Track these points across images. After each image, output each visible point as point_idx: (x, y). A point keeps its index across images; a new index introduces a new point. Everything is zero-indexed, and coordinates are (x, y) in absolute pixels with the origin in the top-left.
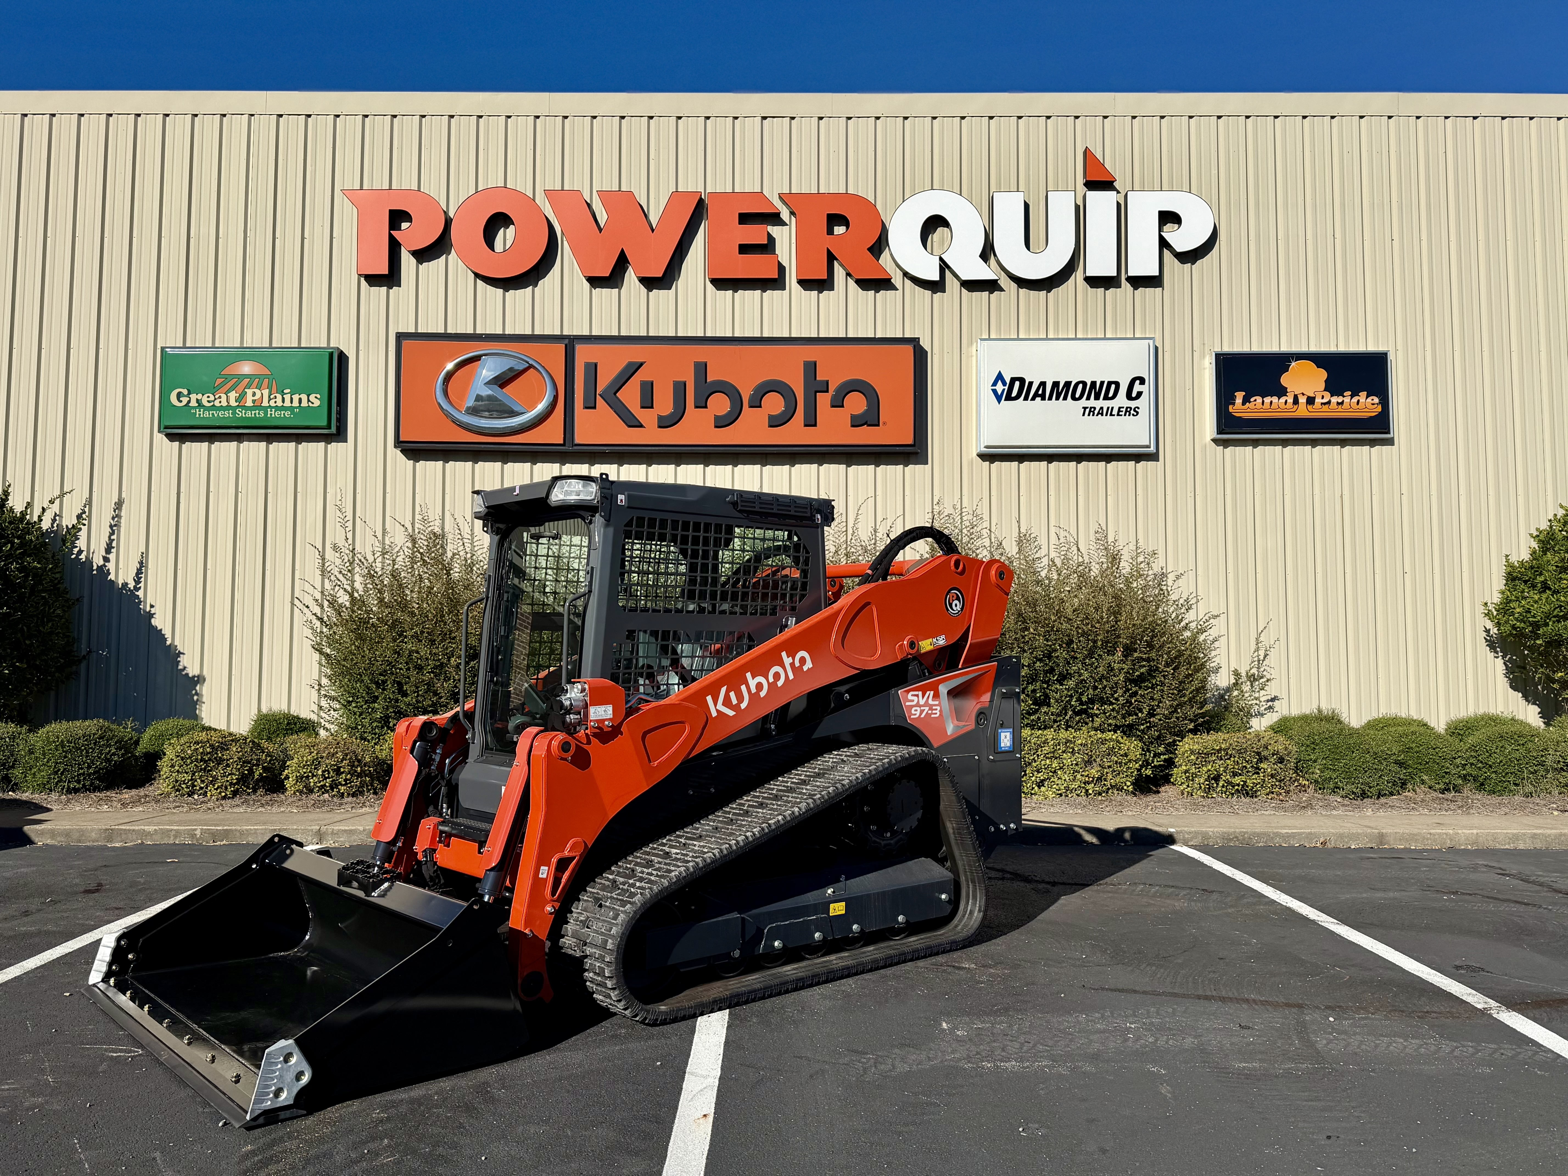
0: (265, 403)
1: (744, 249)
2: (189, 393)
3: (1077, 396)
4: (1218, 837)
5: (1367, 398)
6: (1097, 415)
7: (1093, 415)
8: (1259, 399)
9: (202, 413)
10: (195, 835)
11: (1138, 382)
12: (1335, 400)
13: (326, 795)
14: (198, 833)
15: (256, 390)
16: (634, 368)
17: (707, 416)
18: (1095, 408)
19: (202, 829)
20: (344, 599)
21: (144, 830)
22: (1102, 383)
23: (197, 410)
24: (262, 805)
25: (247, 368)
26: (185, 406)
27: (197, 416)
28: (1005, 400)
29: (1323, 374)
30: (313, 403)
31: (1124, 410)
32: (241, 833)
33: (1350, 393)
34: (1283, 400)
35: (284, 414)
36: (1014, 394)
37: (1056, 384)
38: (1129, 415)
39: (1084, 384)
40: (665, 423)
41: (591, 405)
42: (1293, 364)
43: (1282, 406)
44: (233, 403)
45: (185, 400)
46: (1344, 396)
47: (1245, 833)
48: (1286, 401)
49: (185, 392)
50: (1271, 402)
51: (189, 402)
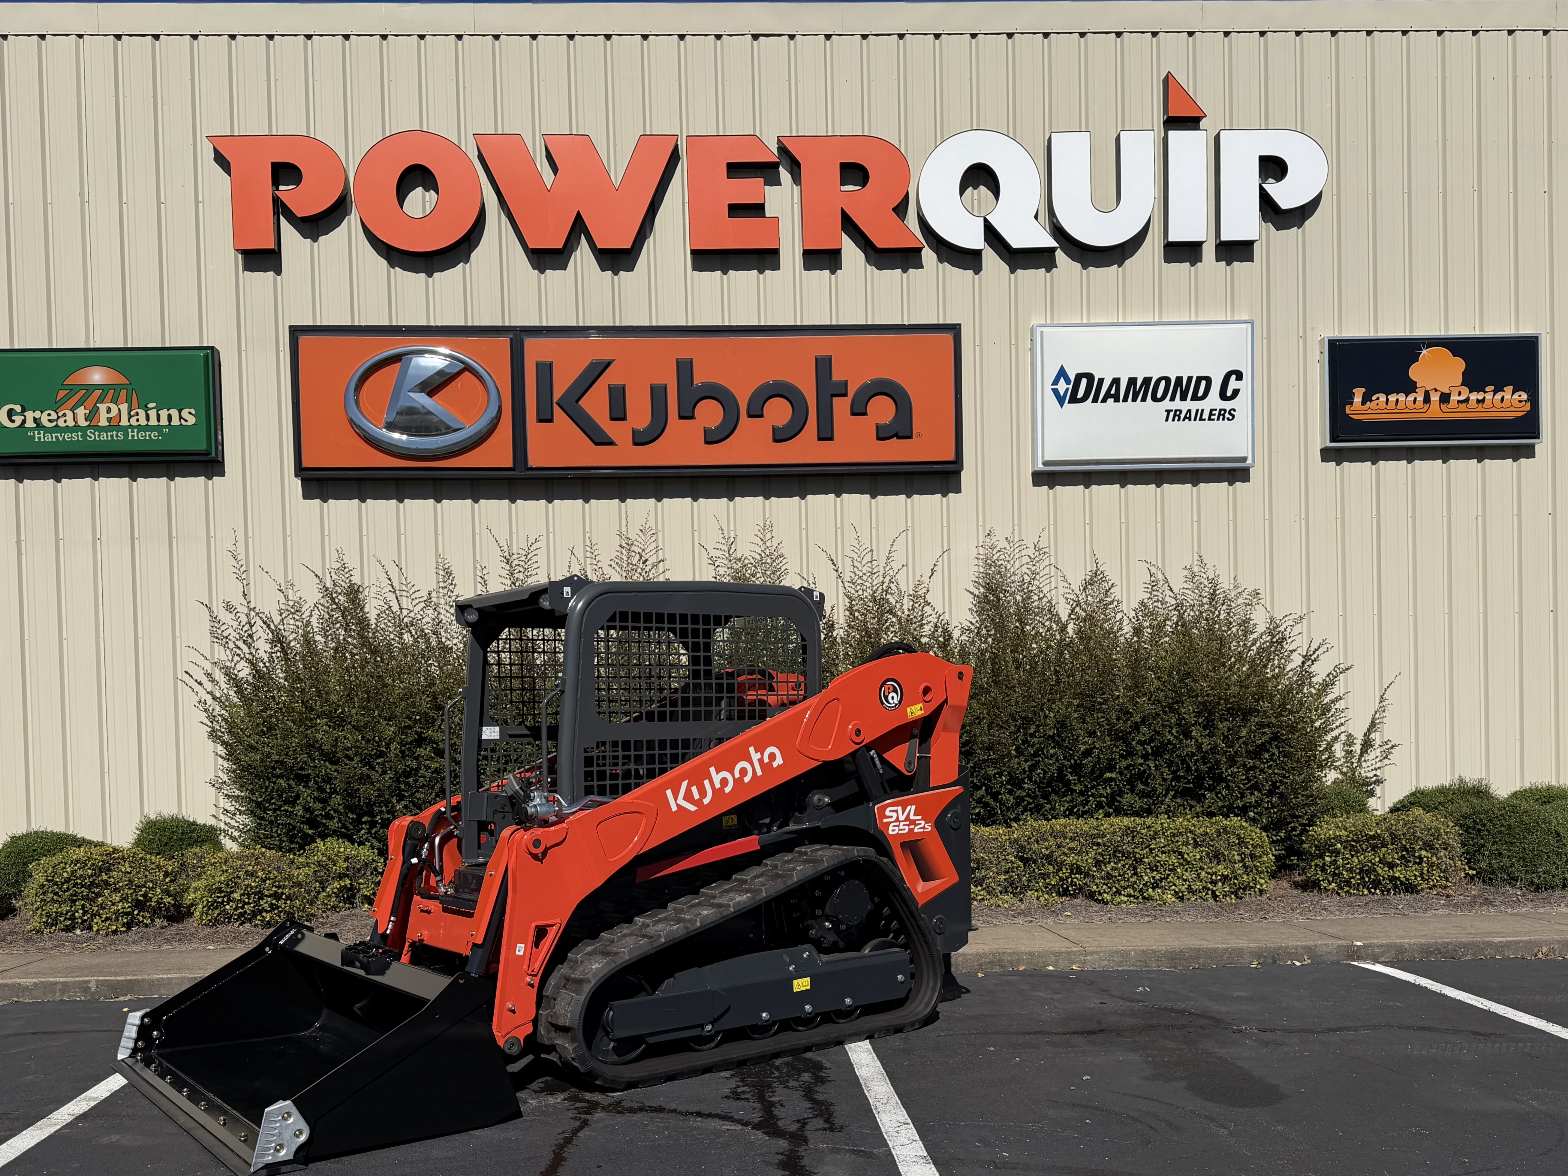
0: (124, 422)
1: (736, 210)
2: (24, 410)
3: (1159, 395)
4: (1415, 950)
5: (1513, 394)
6: (1184, 420)
7: (1179, 420)
8: (1383, 398)
9: (42, 436)
10: (89, 988)
11: (1234, 377)
12: (1474, 396)
13: (247, 925)
14: (93, 986)
15: (111, 405)
16: (599, 369)
17: (694, 430)
18: (1181, 411)
19: (97, 981)
20: (244, 671)
21: (19, 984)
22: (1190, 379)
23: (36, 432)
24: (167, 941)
25: (97, 376)
26: (19, 427)
27: (37, 440)
28: (1069, 402)
29: (1460, 365)
30: (186, 421)
31: (1217, 413)
32: (151, 984)
33: (1492, 388)
34: (1411, 398)
35: (150, 436)
36: (1080, 394)
37: (1132, 381)
38: (1223, 419)
39: (1168, 380)
40: (641, 440)
41: (545, 418)
42: (1424, 352)
43: (1411, 405)
44: (82, 423)
45: (18, 420)
46: (1485, 392)
47: (1449, 944)
48: (1415, 399)
49: (18, 408)
50: (1397, 400)
51: (24, 421)
